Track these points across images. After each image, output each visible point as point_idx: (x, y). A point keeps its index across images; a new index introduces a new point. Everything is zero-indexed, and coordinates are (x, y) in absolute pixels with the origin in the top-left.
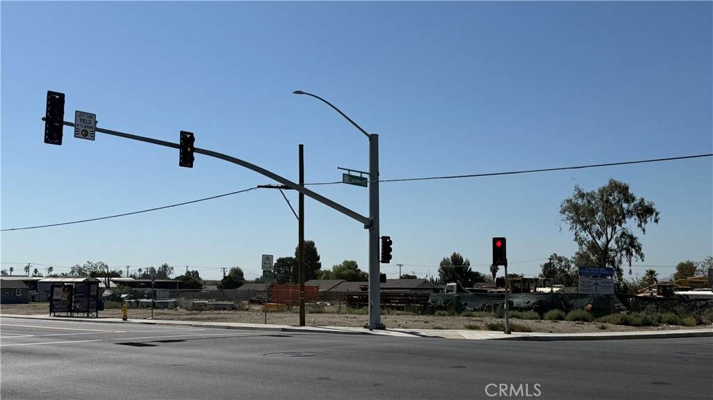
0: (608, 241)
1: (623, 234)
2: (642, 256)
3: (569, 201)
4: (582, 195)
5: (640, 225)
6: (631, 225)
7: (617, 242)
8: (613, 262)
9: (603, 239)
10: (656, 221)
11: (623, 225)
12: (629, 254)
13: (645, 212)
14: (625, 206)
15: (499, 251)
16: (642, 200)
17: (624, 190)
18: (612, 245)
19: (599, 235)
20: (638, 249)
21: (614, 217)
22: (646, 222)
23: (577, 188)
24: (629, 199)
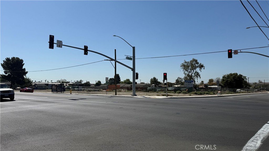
0: (192, 74)
1: (196, 72)
2: (200, 77)
3: (183, 64)
4: (186, 62)
5: (200, 70)
6: (198, 70)
7: (194, 74)
8: (193, 79)
9: (191, 73)
10: (204, 69)
11: (196, 70)
12: (197, 77)
13: (201, 66)
14: (196, 65)
15: (165, 76)
16: (201, 64)
17: (196, 61)
19: (190, 72)
21: (194, 68)
22: (201, 69)
23: (185, 60)
24: (197, 63)
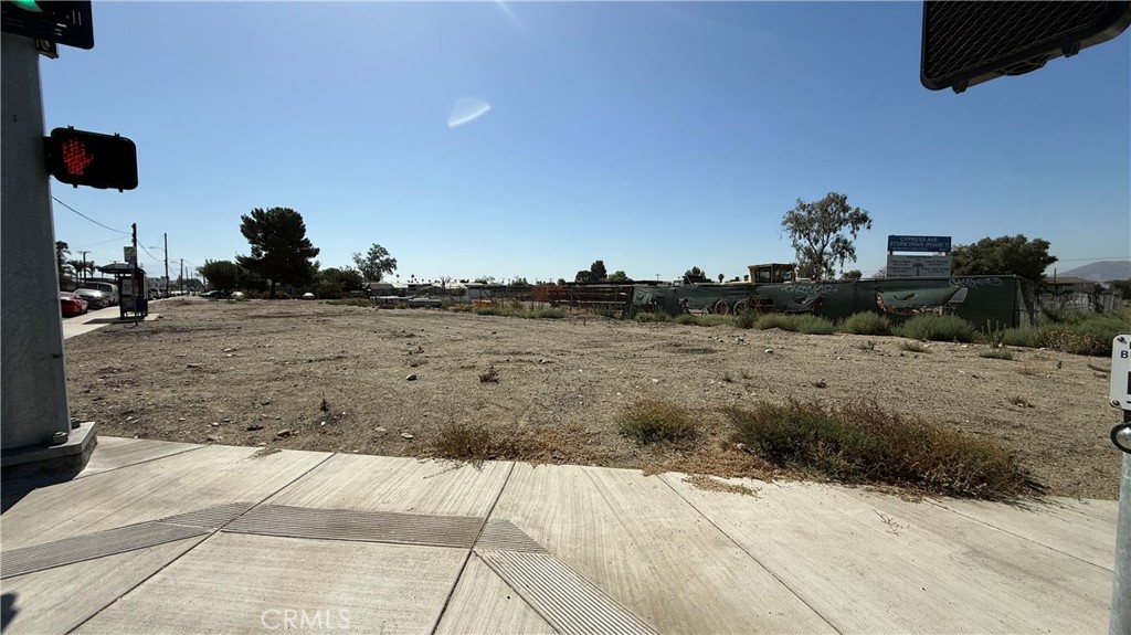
0: (824, 246)
3: (791, 212)
4: (803, 207)
5: (852, 232)
6: (845, 232)
11: (838, 232)
12: (843, 256)
14: (842, 214)
17: (841, 202)
18: (828, 249)
19: (817, 241)
20: (852, 252)
21: (829, 225)
22: (858, 229)
23: (799, 200)
24: (846, 209)
